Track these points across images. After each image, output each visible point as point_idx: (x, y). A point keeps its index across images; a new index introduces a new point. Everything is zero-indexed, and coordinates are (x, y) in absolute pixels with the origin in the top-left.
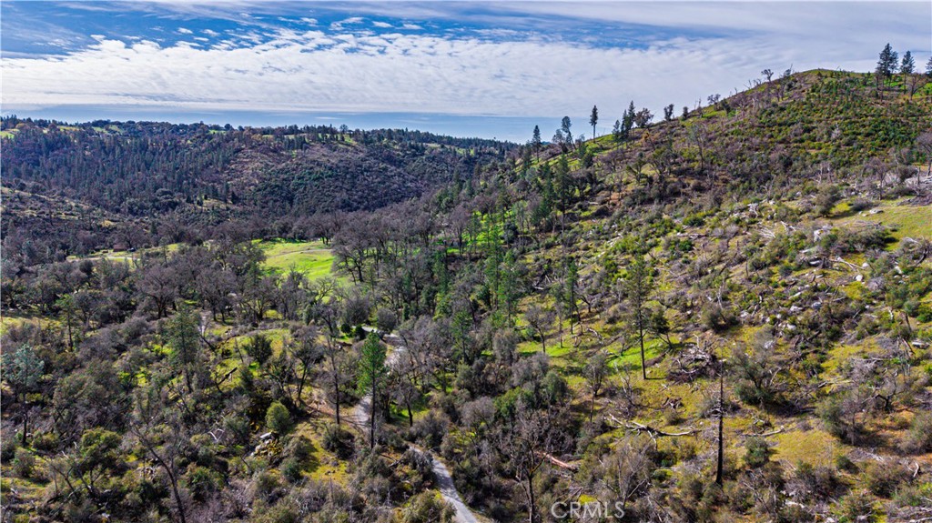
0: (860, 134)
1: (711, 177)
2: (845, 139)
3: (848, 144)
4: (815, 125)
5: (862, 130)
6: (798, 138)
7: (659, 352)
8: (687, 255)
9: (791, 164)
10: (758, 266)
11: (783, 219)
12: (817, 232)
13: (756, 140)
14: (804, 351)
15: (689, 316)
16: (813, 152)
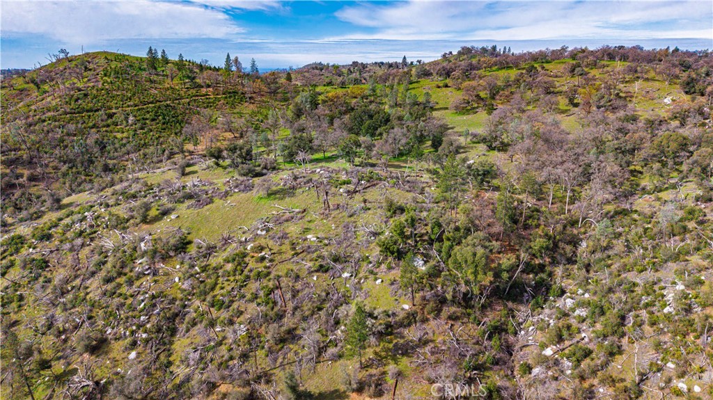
0: (147, 119)
1: (41, 166)
2: (139, 125)
3: (142, 128)
4: (114, 111)
5: (148, 116)
6: (105, 123)
7: (48, 387)
8: (45, 273)
9: (105, 147)
10: (108, 280)
11: (116, 227)
12: (142, 244)
13: (72, 127)
14: (157, 353)
15: (65, 341)
16: (119, 135)
